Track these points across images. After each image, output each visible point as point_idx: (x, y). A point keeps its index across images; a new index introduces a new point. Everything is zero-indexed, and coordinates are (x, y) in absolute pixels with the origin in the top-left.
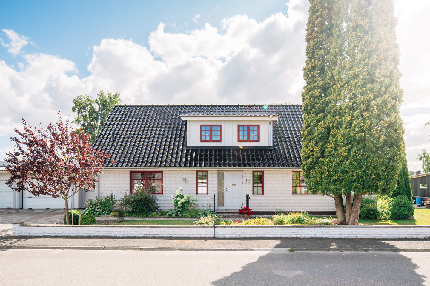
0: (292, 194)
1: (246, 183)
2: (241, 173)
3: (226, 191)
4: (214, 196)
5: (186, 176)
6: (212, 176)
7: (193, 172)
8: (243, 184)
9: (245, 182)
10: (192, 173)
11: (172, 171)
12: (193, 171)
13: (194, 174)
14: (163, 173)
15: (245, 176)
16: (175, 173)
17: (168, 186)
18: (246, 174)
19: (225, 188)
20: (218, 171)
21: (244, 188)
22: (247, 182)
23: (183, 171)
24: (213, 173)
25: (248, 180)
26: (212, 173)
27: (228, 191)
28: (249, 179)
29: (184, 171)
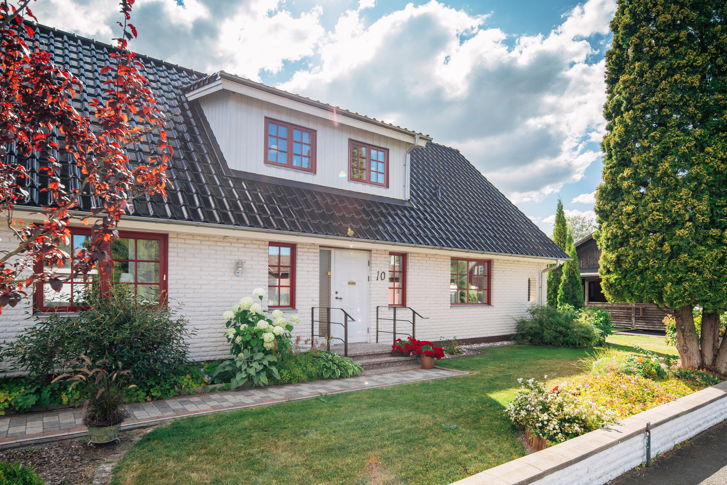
0: (451, 304)
1: (377, 279)
2: (365, 255)
3: (337, 298)
4: (311, 311)
5: (239, 253)
6: (308, 259)
7: (259, 245)
8: (373, 282)
9: (374, 276)
10: (257, 247)
11: (200, 238)
12: (260, 243)
13: (263, 251)
14: (170, 240)
15: (376, 262)
16: (208, 243)
17: (184, 282)
18: (378, 259)
19: (333, 293)
20: (320, 246)
21: (372, 292)
22: (379, 278)
23: (231, 240)
24: (310, 250)
25: (380, 273)
26: (306, 250)
27: (341, 299)
28: (383, 270)
29: (234, 241)
